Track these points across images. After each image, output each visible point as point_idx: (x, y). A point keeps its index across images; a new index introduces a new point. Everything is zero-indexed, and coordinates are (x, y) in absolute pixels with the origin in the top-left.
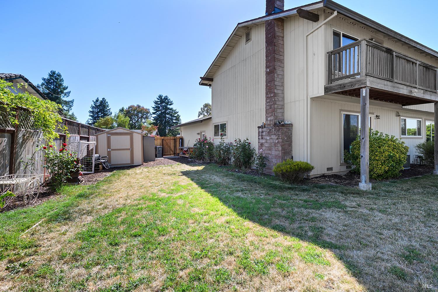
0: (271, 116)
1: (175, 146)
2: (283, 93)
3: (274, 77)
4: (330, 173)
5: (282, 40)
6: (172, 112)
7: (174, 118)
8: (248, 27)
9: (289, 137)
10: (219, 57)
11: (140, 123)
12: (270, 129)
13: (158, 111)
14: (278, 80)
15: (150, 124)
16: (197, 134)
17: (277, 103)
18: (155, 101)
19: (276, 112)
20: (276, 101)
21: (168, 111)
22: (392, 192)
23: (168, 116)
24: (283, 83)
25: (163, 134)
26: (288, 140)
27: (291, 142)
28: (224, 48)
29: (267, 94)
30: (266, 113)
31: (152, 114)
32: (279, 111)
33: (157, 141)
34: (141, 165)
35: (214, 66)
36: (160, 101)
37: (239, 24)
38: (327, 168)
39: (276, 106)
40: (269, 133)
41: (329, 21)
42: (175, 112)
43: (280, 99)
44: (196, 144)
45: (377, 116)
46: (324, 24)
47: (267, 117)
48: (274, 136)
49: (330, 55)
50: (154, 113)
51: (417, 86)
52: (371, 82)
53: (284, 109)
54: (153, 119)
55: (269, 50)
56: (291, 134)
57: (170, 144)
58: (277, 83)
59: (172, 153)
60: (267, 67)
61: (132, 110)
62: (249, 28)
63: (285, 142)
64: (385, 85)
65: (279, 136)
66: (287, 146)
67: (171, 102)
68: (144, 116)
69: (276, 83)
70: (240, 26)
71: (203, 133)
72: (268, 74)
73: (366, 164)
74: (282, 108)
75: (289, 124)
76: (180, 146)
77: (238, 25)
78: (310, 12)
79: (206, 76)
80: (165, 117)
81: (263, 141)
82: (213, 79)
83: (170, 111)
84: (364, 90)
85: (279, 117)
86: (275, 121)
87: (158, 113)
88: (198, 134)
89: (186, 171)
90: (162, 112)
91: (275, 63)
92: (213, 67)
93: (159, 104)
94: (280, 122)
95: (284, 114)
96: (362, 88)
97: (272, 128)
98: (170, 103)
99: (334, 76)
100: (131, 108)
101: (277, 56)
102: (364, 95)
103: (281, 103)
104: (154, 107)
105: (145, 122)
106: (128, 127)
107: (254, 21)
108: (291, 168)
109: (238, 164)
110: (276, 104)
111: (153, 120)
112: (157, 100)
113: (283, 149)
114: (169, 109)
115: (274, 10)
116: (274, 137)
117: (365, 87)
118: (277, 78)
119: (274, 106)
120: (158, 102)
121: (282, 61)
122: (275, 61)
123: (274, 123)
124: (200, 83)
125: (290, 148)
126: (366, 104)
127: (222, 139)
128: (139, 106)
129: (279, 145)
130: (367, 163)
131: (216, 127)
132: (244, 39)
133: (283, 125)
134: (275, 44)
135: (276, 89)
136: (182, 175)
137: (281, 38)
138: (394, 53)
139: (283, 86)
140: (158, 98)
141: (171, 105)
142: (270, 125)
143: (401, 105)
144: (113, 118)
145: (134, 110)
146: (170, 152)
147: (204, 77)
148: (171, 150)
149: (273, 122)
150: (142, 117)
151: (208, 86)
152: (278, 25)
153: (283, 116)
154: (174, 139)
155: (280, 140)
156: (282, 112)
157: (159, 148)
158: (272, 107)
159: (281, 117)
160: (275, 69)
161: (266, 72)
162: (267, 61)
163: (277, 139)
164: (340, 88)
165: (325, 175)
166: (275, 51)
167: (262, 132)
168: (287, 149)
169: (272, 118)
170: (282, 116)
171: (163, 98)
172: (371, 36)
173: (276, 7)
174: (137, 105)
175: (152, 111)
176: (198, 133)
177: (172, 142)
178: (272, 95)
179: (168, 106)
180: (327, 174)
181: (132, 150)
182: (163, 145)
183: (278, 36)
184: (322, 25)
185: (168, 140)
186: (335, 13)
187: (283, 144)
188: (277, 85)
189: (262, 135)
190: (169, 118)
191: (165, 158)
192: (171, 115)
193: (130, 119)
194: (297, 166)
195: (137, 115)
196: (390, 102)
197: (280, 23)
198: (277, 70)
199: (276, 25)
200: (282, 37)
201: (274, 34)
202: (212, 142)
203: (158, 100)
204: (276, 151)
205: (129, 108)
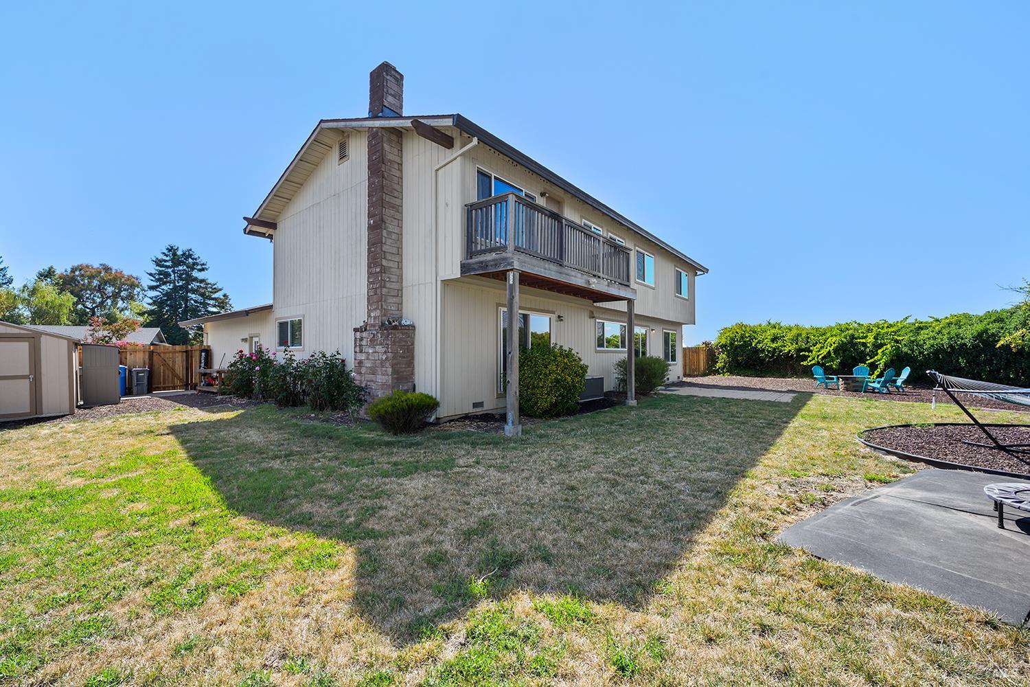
0: (375, 309)
1: (188, 367)
2: (400, 268)
3: (382, 236)
4: (479, 411)
5: (399, 169)
6: (206, 288)
7: (212, 302)
8: (343, 132)
9: (407, 349)
10: (286, 180)
11: (109, 309)
12: (374, 334)
13: (165, 283)
14: (389, 242)
15: (141, 314)
16: (240, 341)
17: (388, 285)
18: (157, 259)
19: (385, 301)
20: (385, 281)
21: (194, 285)
22: (546, 436)
23: (193, 296)
24: (400, 248)
25: (178, 337)
26: (405, 355)
27: (413, 358)
28: (294, 163)
29: (369, 267)
30: (368, 302)
31: (146, 289)
32: (391, 300)
33: (136, 356)
34: (68, 415)
35: (275, 197)
36: (172, 260)
37: (322, 121)
38: (473, 404)
39: (384, 290)
40: (373, 342)
41: (469, 150)
42: (215, 288)
43: (394, 278)
44: (235, 363)
45: (559, 317)
46: (460, 155)
47: (369, 312)
48: (381, 347)
49: (470, 209)
50: (152, 288)
51: (601, 274)
52: (521, 262)
53: (402, 297)
54: (151, 301)
55: (374, 183)
56: (413, 344)
57: (174, 362)
58: (388, 247)
59: (178, 383)
60: (370, 216)
61: (82, 275)
62: (346, 134)
63: (398, 358)
64: (545, 269)
65: (388, 348)
66: (404, 366)
67: (203, 264)
68: (123, 294)
69: (385, 248)
70: (323, 125)
71: (255, 339)
72: (371, 228)
73: (514, 393)
74: (398, 296)
75: (408, 326)
76: (200, 367)
77: (320, 123)
78: (434, 129)
79: (260, 216)
80: (186, 300)
81: (363, 357)
82: (276, 224)
83: (198, 284)
84: (511, 274)
85: (391, 312)
86: (384, 318)
87: (163, 287)
88: (245, 340)
89: (189, 423)
90: (175, 287)
91: (382, 210)
92: (272, 198)
93: (167, 267)
94: (390, 322)
95: (402, 307)
96: (508, 270)
97: (377, 333)
98: (199, 267)
99: (476, 246)
100: (80, 270)
101: (387, 198)
102: (511, 282)
103: (394, 286)
104: (154, 272)
105: (126, 309)
106: (68, 319)
107: (348, 123)
108: (393, 407)
109: (317, 402)
110: (385, 287)
111: (149, 304)
112: (161, 257)
113: (394, 372)
114: (196, 279)
115: (382, 112)
116: (379, 349)
117: (512, 270)
118: (387, 239)
119: (381, 291)
120: (166, 261)
121: (398, 209)
122: (383, 207)
123: (382, 322)
124: (245, 230)
125: (409, 369)
126: (513, 297)
127: (286, 353)
128: (107, 269)
129: (387, 365)
130: (516, 393)
131: (283, 326)
132: (335, 154)
133: (395, 328)
134: (383, 174)
135: (385, 258)
136: (168, 434)
137: (396, 166)
138: (564, 221)
139: (400, 253)
140: (166, 252)
141: (202, 272)
142: (373, 326)
143: (591, 301)
144: (16, 292)
145: (91, 277)
146: (173, 381)
147: (255, 218)
148: (175, 375)
149: (380, 320)
150: (115, 296)
151: (267, 237)
152: (390, 141)
153: (400, 309)
154: (186, 352)
155: (389, 355)
156: (398, 301)
157: (138, 372)
158: (378, 291)
159: (395, 312)
160: (382, 221)
161: (369, 224)
162: (371, 204)
163: (385, 352)
164: (482, 268)
165: (470, 415)
166: (383, 188)
167: (361, 339)
168: (403, 372)
169: (378, 313)
170: (398, 310)
171: (179, 253)
172: (545, 188)
173: (385, 106)
174: (101, 265)
175: (146, 281)
176: (243, 339)
177: (180, 358)
178: (378, 270)
179: (195, 274)
180: (473, 414)
181: (35, 379)
182: (151, 365)
183: (390, 161)
184: (458, 157)
185: (169, 353)
186: (475, 140)
187: (395, 361)
188: (388, 251)
189: (360, 345)
190: (195, 301)
191: (156, 395)
192: (202, 295)
193: (75, 299)
194: (405, 403)
195: (100, 289)
196: (574, 295)
197: (394, 138)
198: (387, 225)
199: (385, 139)
200: (398, 164)
201: (382, 154)
202: (272, 357)
203: (165, 258)
204: (383, 375)
205: (73, 270)
